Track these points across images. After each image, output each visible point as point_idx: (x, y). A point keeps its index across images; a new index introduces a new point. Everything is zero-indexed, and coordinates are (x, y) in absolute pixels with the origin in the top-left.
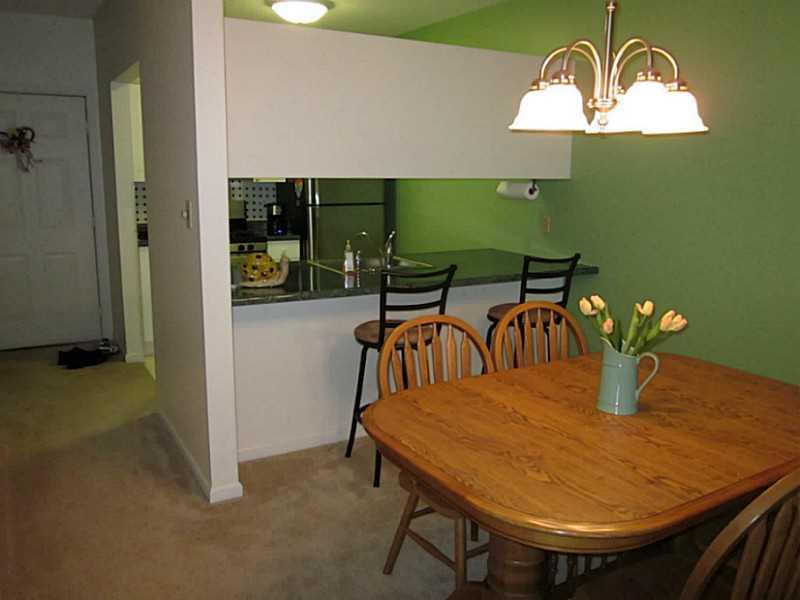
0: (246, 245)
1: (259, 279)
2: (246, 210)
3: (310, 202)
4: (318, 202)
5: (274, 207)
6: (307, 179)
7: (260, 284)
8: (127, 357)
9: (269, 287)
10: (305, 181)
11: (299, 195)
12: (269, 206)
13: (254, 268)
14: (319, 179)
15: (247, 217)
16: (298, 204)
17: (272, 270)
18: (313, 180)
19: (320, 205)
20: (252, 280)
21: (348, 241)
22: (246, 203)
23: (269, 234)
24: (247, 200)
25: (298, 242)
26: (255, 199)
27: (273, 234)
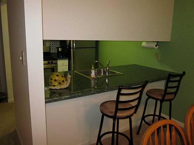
0: (50, 61)
1: (58, 85)
2: (50, 49)
3: (72, 47)
4: (74, 47)
5: (60, 48)
6: (71, 40)
7: (58, 87)
8: (9, 100)
9: (62, 89)
10: (70, 41)
11: (68, 45)
12: (58, 48)
13: (55, 80)
14: (75, 40)
15: (50, 51)
16: (68, 47)
17: (63, 81)
18: (73, 41)
19: (75, 48)
20: (54, 86)
21: (93, 65)
22: (50, 47)
23: (58, 57)
24: (50, 46)
25: (68, 60)
26: (53, 46)
27: (59, 58)
